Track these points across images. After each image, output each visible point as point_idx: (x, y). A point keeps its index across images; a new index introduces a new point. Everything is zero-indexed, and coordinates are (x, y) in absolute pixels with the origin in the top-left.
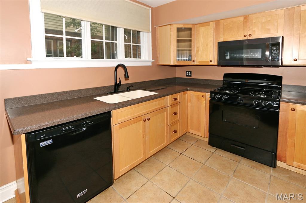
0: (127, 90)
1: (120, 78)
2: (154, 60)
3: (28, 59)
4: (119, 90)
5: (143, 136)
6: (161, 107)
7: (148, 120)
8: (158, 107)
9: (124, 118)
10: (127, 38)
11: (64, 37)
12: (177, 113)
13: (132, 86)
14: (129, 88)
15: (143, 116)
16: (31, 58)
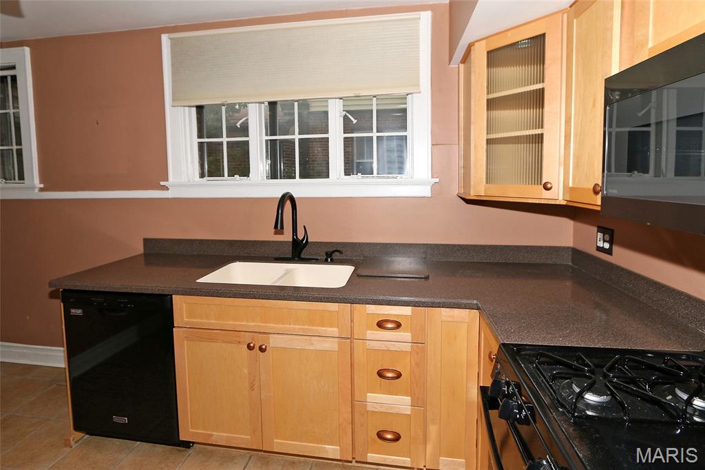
0: (326, 260)
1: (305, 227)
2: (437, 180)
3: (162, 183)
4: (303, 256)
5: (252, 387)
6: (317, 330)
7: (262, 350)
8: (306, 327)
9: (198, 320)
10: (355, 121)
11: (225, 140)
12: (399, 376)
13: (337, 251)
14: (331, 254)
15: (247, 333)
16: (167, 180)
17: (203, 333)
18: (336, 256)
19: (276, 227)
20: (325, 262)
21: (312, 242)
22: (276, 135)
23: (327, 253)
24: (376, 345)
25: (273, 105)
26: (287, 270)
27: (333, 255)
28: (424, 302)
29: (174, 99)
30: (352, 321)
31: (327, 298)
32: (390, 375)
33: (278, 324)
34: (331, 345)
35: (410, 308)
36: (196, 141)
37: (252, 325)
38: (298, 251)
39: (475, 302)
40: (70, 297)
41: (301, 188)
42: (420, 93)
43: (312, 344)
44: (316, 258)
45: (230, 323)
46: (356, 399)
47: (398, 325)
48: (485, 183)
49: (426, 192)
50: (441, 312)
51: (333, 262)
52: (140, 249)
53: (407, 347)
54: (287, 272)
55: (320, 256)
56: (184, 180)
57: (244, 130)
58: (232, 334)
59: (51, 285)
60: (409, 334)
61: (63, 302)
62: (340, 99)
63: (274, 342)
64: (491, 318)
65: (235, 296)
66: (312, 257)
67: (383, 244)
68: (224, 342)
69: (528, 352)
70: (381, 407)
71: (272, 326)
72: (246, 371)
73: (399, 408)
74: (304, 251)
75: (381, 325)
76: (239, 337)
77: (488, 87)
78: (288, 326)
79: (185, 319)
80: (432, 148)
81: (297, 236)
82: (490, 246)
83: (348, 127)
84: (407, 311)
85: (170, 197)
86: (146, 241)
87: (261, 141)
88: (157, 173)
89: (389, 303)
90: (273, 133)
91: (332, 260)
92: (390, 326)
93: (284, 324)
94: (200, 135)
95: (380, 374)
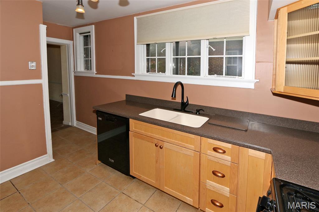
1: (187, 97)
2: (258, 81)
3: (132, 74)
4: (186, 109)
5: (157, 162)
6: (185, 145)
7: (161, 148)
8: (180, 142)
9: (138, 130)
10: (214, 50)
11: (157, 57)
12: (223, 176)
13: (201, 110)
14: (199, 111)
15: (156, 139)
16: (134, 73)
17: (139, 136)
18: (201, 112)
19: (172, 96)
20: (196, 114)
21: (191, 104)
22: (178, 56)
23: (197, 110)
24: (213, 159)
25: (177, 43)
26: (178, 115)
27: (200, 111)
28: (239, 144)
29: (137, 42)
30: (201, 144)
31: (189, 132)
32: (220, 175)
33: (168, 138)
34: (191, 153)
35: (231, 145)
36: (146, 58)
37: (157, 136)
38: (184, 107)
39: (269, 150)
40: (99, 113)
41: (186, 79)
42: (249, 35)
43: (182, 151)
44: (192, 111)
45: (149, 134)
46: (201, 181)
47: (224, 152)
48: (284, 85)
49: (252, 86)
50: (248, 151)
51: (200, 115)
52: (124, 98)
53: (229, 164)
54: (178, 116)
55: (194, 111)
56: (140, 73)
57: (164, 54)
58: (150, 139)
59: (93, 108)
60: (230, 158)
61: (96, 114)
62: (207, 40)
63: (166, 145)
64: (276, 162)
65: (151, 123)
66: (190, 111)
67: (226, 109)
68: (146, 141)
69: (291, 188)
70: (214, 188)
71: (165, 139)
72: (154, 154)
73: (223, 192)
74: (187, 107)
75: (215, 150)
76: (153, 140)
77: (288, 33)
78: (172, 140)
79: (134, 129)
80: (255, 64)
81: (183, 100)
82: (292, 119)
83: (210, 52)
84: (229, 146)
85: (135, 79)
86: (126, 95)
87: (171, 58)
88: (131, 70)
89: (219, 140)
90: (177, 55)
91: (199, 113)
92: (220, 151)
93: (170, 139)
94: (148, 56)
95: (214, 173)
